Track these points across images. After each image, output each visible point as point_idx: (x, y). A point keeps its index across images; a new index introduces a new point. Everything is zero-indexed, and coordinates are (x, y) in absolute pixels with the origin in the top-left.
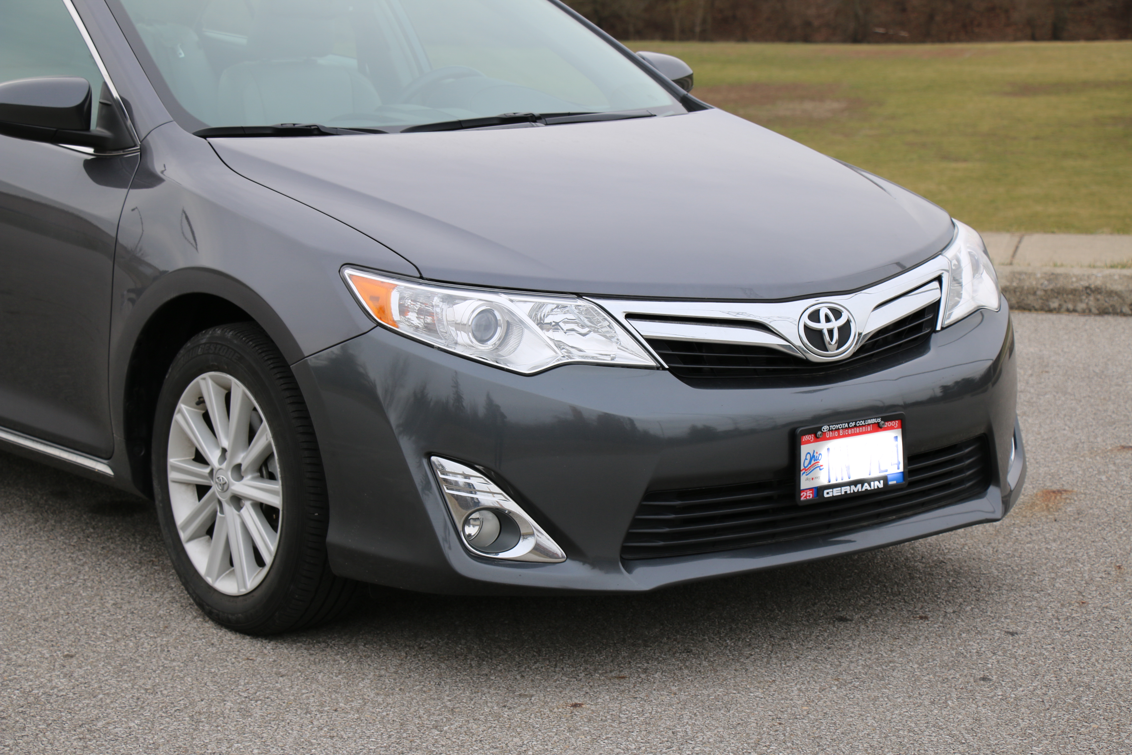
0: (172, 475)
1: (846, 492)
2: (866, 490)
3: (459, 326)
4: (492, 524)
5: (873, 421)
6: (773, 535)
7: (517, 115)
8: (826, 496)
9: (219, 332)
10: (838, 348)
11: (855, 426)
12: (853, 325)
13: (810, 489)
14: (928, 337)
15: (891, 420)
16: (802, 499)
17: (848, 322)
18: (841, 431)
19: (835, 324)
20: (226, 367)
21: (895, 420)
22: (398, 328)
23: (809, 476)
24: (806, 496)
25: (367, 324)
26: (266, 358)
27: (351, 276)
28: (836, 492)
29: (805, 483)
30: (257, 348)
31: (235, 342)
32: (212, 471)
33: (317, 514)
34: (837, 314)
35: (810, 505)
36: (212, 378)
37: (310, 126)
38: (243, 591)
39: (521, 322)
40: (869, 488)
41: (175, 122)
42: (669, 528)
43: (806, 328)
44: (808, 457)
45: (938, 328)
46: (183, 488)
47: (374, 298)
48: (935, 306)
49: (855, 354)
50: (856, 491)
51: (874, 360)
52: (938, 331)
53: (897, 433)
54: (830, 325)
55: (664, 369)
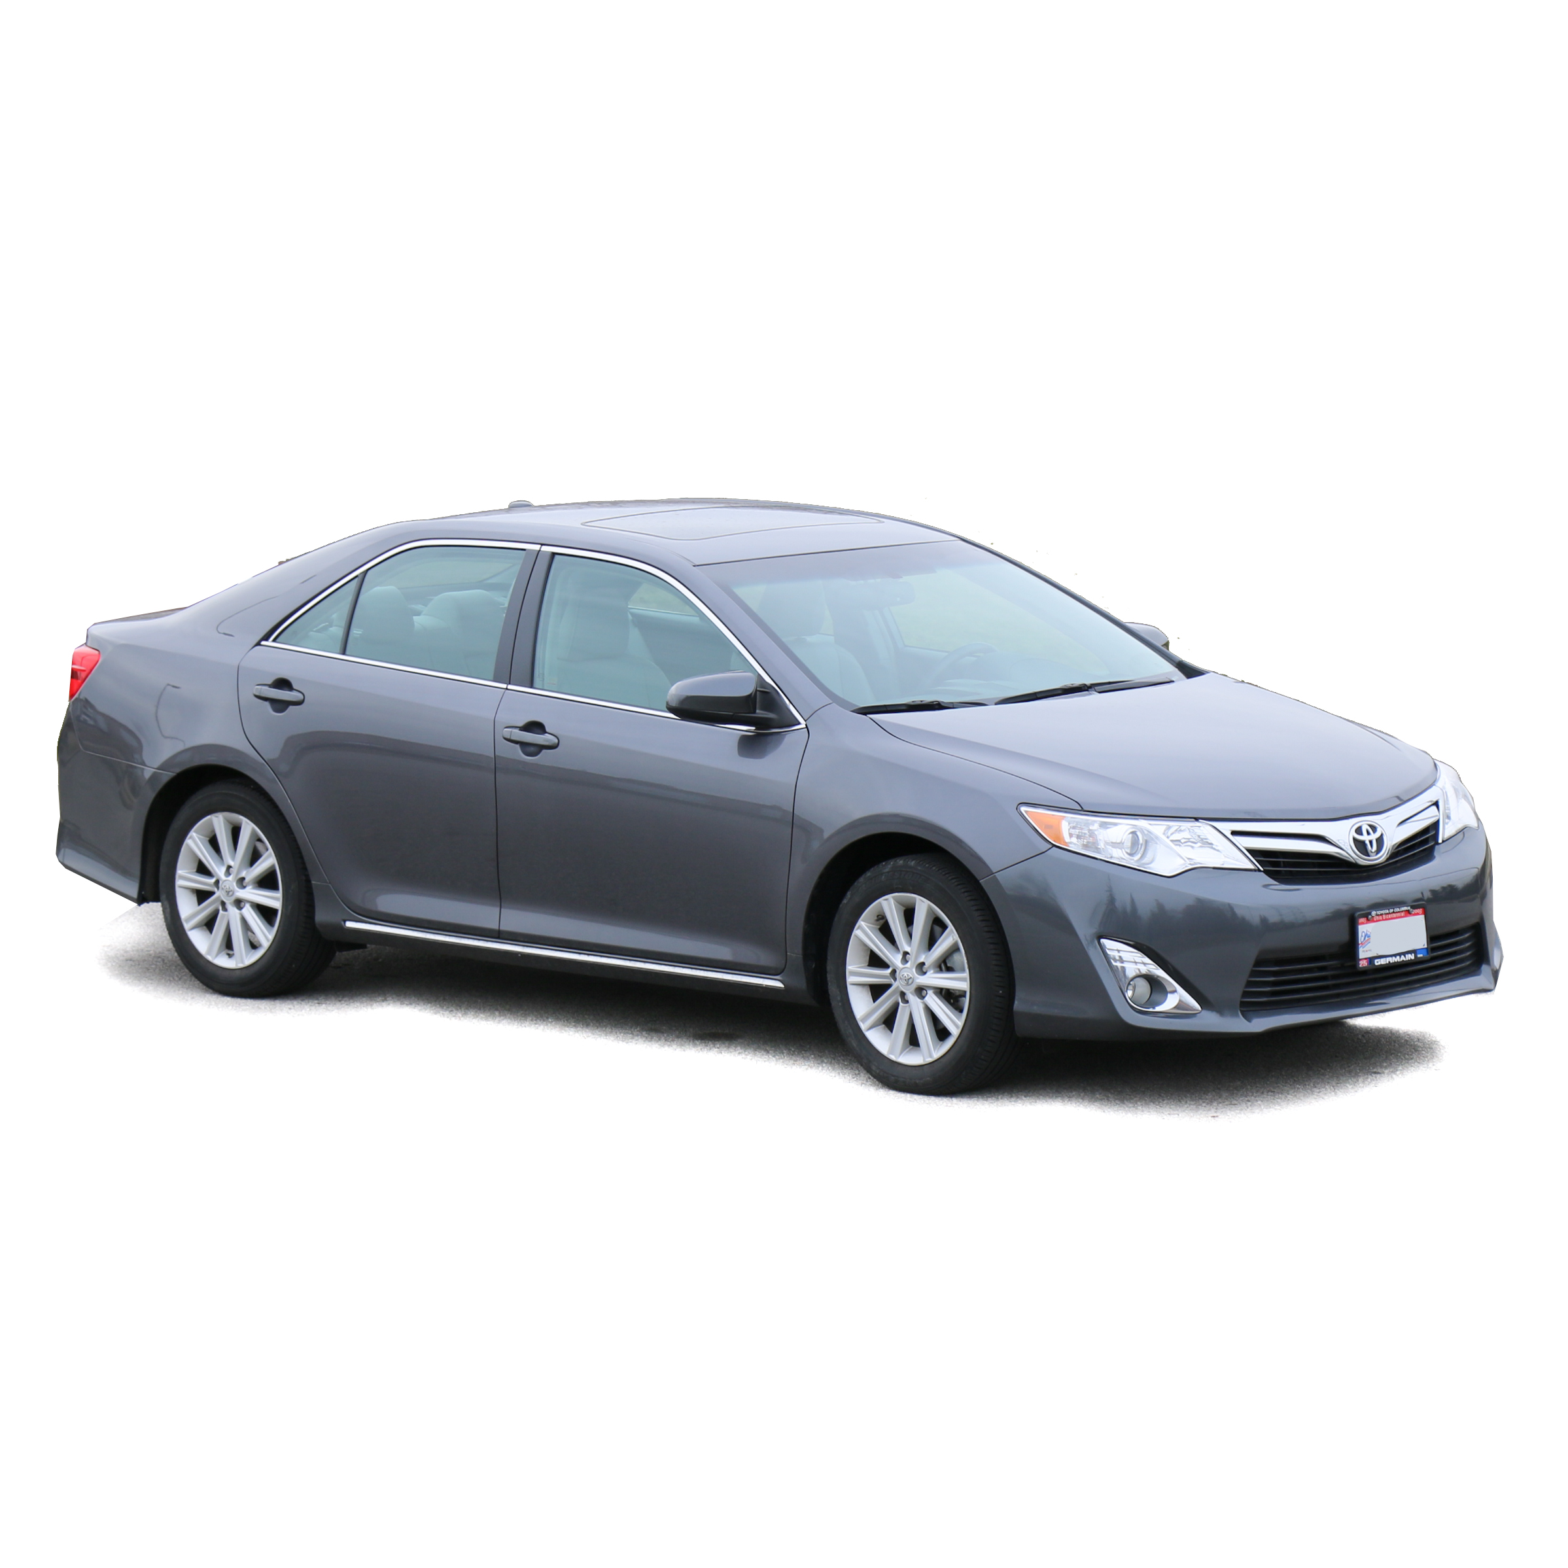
0: (850, 979)
1: (1389, 962)
2: (1403, 961)
3: (1115, 845)
4: (1143, 987)
5: (1405, 908)
6: (1338, 995)
7: (1074, 686)
8: (1376, 964)
9: (901, 862)
10: (1377, 854)
11: (1394, 912)
12: (1385, 838)
13: (1366, 959)
14: (1432, 849)
15: (1417, 909)
16: (1360, 966)
17: (1382, 835)
18: (1384, 916)
19: (1374, 837)
20: (911, 888)
21: (1419, 908)
22: (1068, 846)
23: (1364, 949)
24: (1363, 964)
25: (1045, 846)
26: (950, 878)
27: (1026, 812)
28: (1383, 962)
29: (1364, 953)
30: (940, 871)
31: (919, 868)
32: (894, 972)
33: (1001, 992)
34: (1374, 829)
35: (1364, 972)
36: (893, 898)
37: (933, 702)
38: (929, 1060)
39: (1157, 838)
40: (1405, 959)
41: (834, 704)
42: (1270, 987)
43: (1355, 840)
44: (1363, 935)
45: (1440, 841)
46: (859, 989)
47: (1048, 827)
48: (1435, 826)
49: (1388, 860)
50: (1396, 961)
51: (1398, 865)
52: (1440, 844)
53: (1422, 918)
54: (1370, 838)
55: (1259, 870)
